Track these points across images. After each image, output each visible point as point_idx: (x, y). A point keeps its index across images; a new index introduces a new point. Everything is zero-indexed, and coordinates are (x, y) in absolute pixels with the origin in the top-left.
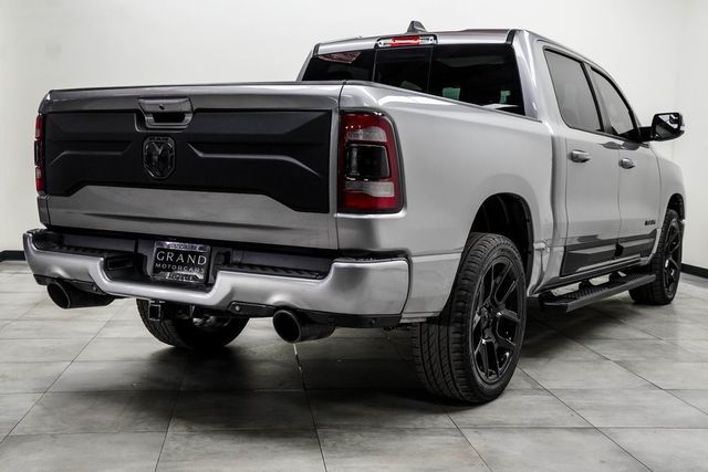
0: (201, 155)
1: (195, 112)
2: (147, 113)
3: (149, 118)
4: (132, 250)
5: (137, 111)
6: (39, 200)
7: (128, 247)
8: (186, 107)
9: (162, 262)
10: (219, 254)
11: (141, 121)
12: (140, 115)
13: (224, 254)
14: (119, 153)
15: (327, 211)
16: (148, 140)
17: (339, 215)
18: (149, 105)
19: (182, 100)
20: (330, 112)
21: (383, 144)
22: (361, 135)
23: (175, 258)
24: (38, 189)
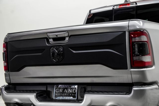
0: (74, 52)
1: (70, 36)
2: (50, 38)
3: (51, 40)
4: (45, 89)
5: (46, 38)
6: (5, 74)
7: (44, 88)
8: (66, 35)
9: (58, 93)
10: (82, 88)
11: (48, 42)
12: (47, 39)
13: (83, 88)
14: (40, 54)
15: (127, 69)
16: (52, 48)
17: (132, 70)
18: (51, 35)
19: (65, 32)
20: (125, 32)
21: (146, 42)
22: (137, 39)
23: (63, 91)
24: (5, 70)
